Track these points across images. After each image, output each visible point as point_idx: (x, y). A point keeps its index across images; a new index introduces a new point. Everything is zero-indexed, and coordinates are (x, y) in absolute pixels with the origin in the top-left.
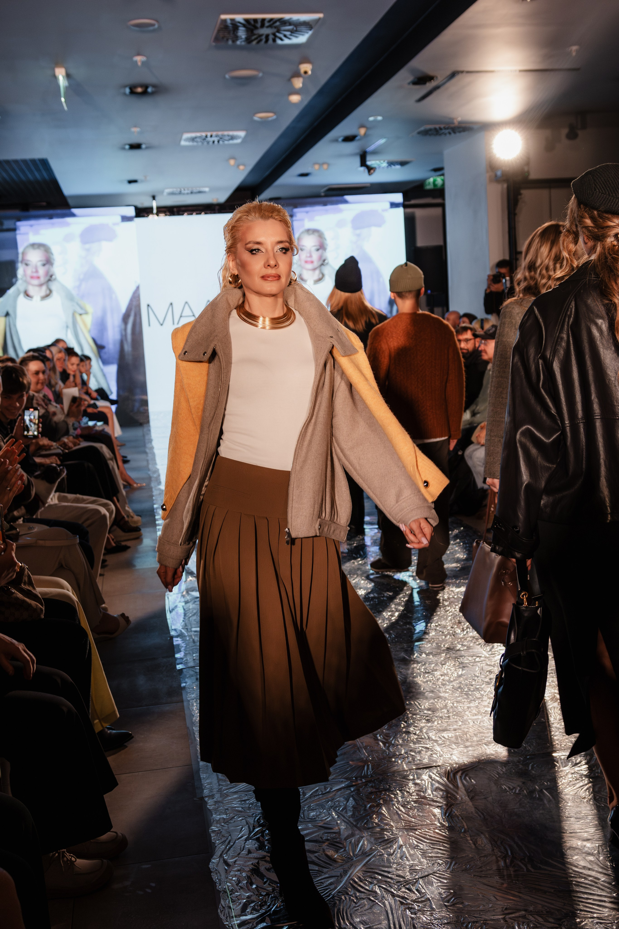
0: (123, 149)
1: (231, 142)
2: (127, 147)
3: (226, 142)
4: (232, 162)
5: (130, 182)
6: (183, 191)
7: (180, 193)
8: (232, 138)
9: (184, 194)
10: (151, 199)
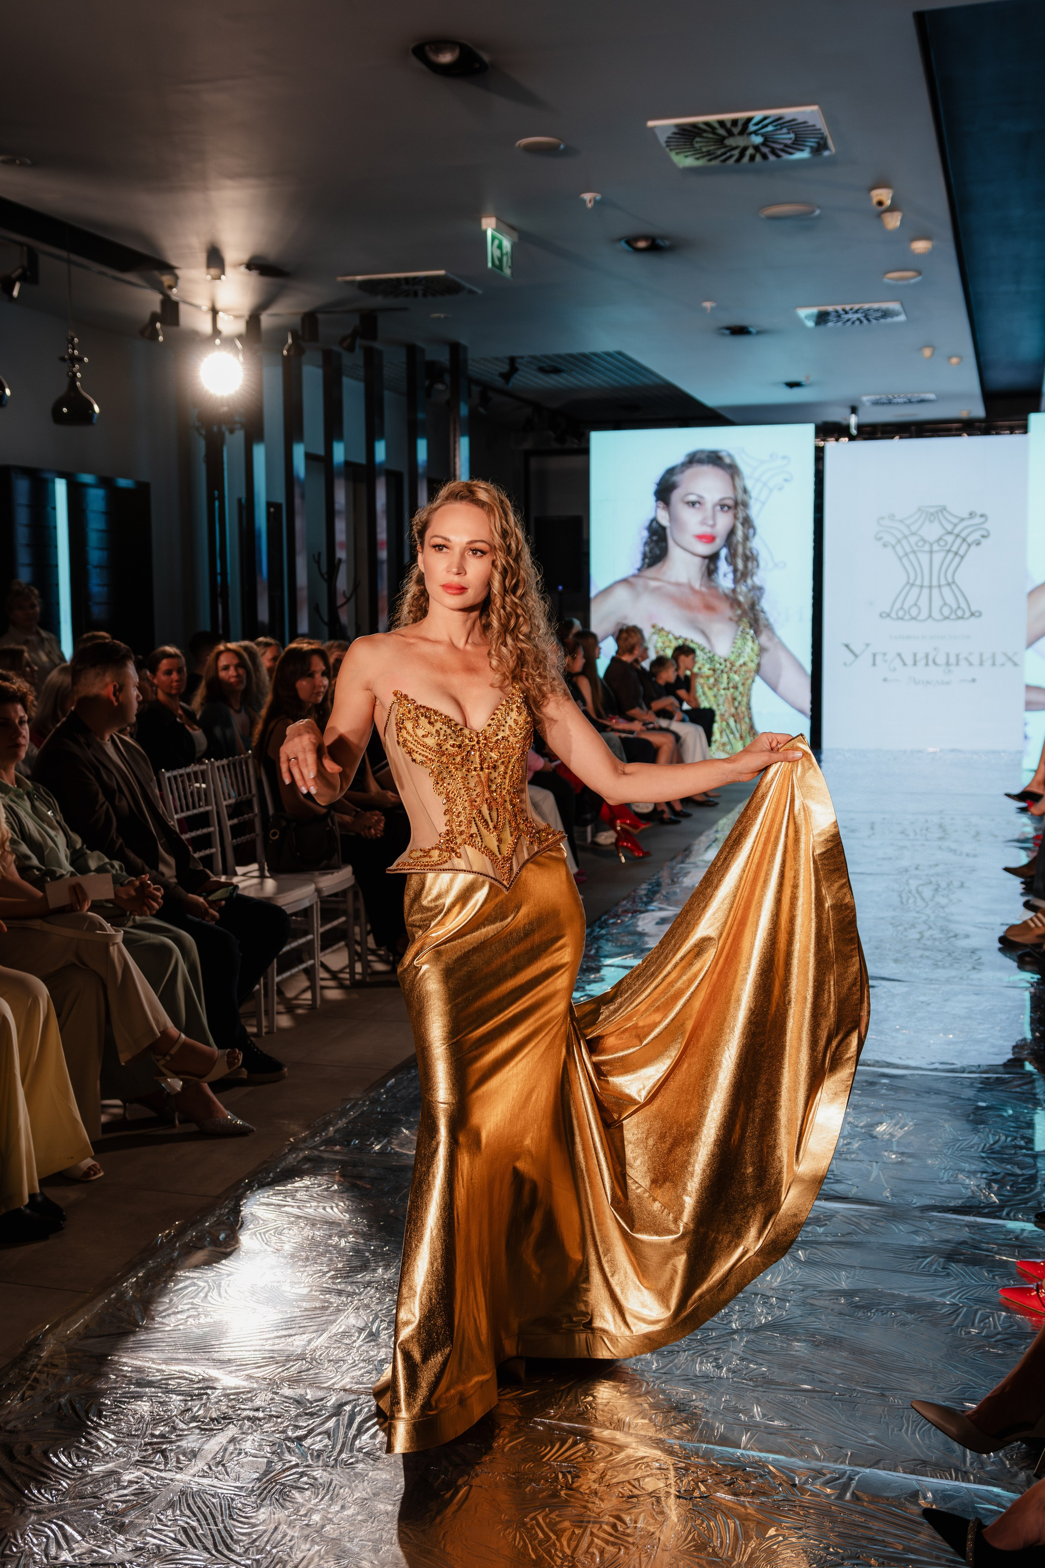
0: (723, 335)
1: (889, 320)
2: (727, 332)
3: (882, 321)
4: (927, 352)
5: (792, 385)
6: (895, 401)
7: (890, 403)
8: (886, 314)
9: (898, 403)
10: (849, 411)
